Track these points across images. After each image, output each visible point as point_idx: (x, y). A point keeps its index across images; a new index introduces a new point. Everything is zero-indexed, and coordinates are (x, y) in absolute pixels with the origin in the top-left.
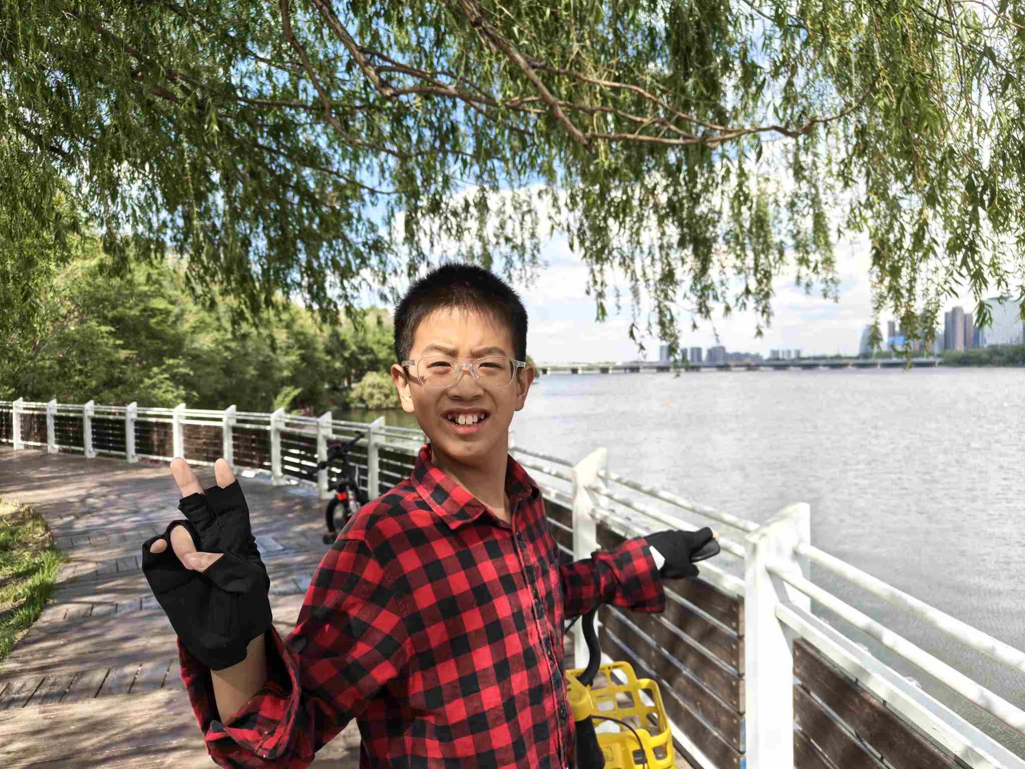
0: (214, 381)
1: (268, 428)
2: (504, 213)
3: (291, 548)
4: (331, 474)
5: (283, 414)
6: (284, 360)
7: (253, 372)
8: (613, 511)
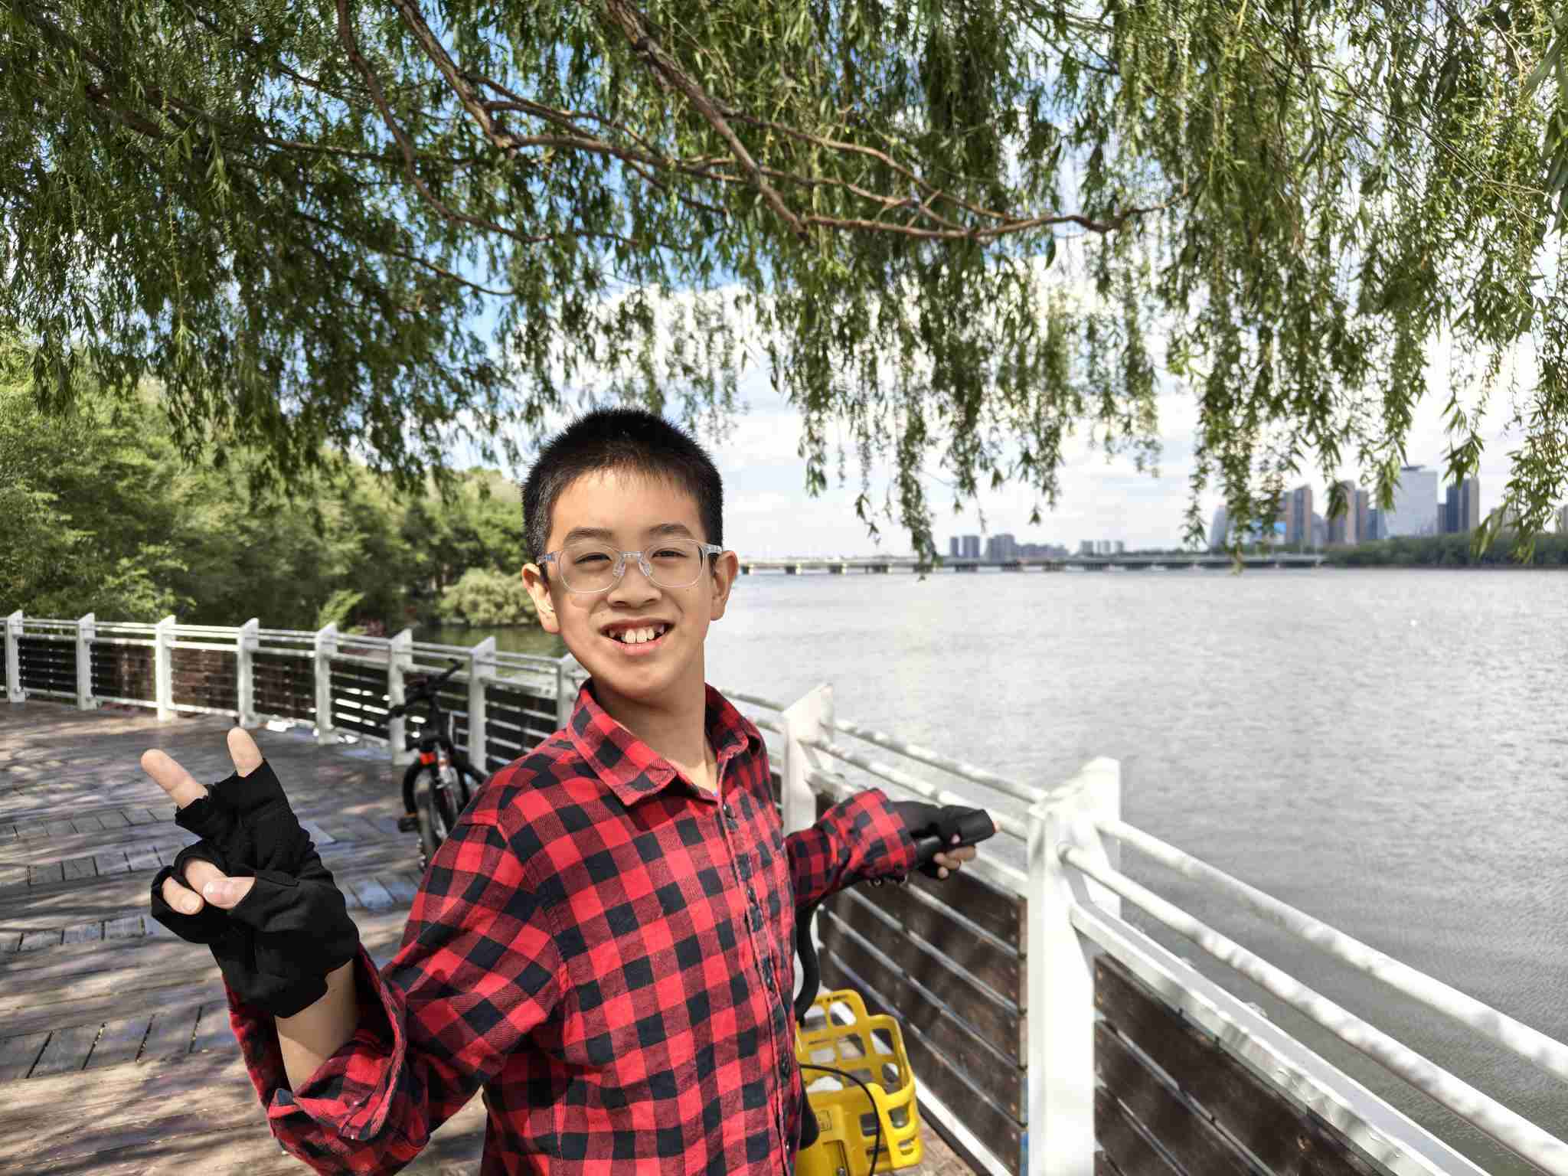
0: (221, 582)
1: (311, 654)
2: (682, 329)
3: (344, 841)
4: (410, 726)
5: (336, 633)
6: (335, 549)
7: (287, 568)
8: (841, 776)
